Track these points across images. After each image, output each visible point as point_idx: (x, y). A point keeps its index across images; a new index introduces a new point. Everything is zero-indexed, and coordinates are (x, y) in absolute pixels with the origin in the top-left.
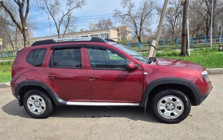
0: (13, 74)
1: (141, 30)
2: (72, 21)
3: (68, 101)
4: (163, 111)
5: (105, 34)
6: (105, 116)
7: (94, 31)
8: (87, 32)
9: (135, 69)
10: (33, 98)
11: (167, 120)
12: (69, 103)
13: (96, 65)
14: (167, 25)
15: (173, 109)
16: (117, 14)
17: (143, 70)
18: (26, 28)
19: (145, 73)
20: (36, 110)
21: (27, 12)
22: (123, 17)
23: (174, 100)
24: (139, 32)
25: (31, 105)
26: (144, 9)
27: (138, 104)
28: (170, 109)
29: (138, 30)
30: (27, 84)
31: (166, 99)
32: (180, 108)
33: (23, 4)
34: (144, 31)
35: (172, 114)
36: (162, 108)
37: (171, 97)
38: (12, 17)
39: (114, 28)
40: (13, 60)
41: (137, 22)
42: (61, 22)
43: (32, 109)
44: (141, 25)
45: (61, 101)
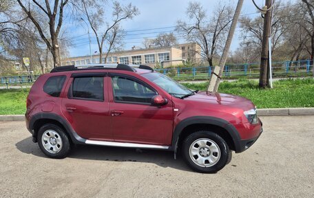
0: (29, 103)
1: (213, 49)
2: (119, 36)
3: (88, 139)
4: (196, 157)
5: (165, 54)
6: (130, 161)
7: (150, 49)
8: (141, 50)
9: (163, 104)
10: (48, 134)
11: (201, 169)
12: (88, 142)
13: (123, 97)
14: (254, 42)
15: (208, 155)
16: (181, 27)
17: (173, 106)
18: (57, 46)
19: (175, 110)
20: (52, 149)
21: (60, 25)
22: (189, 31)
23: (209, 144)
24: (210, 53)
25: (46, 142)
26: (218, 20)
27: (167, 148)
28: (205, 155)
29: (210, 49)
30: (42, 117)
31: (199, 142)
32: (215, 154)
33: (54, 15)
34: (218, 51)
35: (207, 162)
36: (194, 153)
37: (206, 141)
38: (41, 32)
39: (177, 46)
40: (30, 87)
41: (208, 38)
42: (104, 37)
43: (47, 147)
44: (213, 42)
45: (79, 138)
